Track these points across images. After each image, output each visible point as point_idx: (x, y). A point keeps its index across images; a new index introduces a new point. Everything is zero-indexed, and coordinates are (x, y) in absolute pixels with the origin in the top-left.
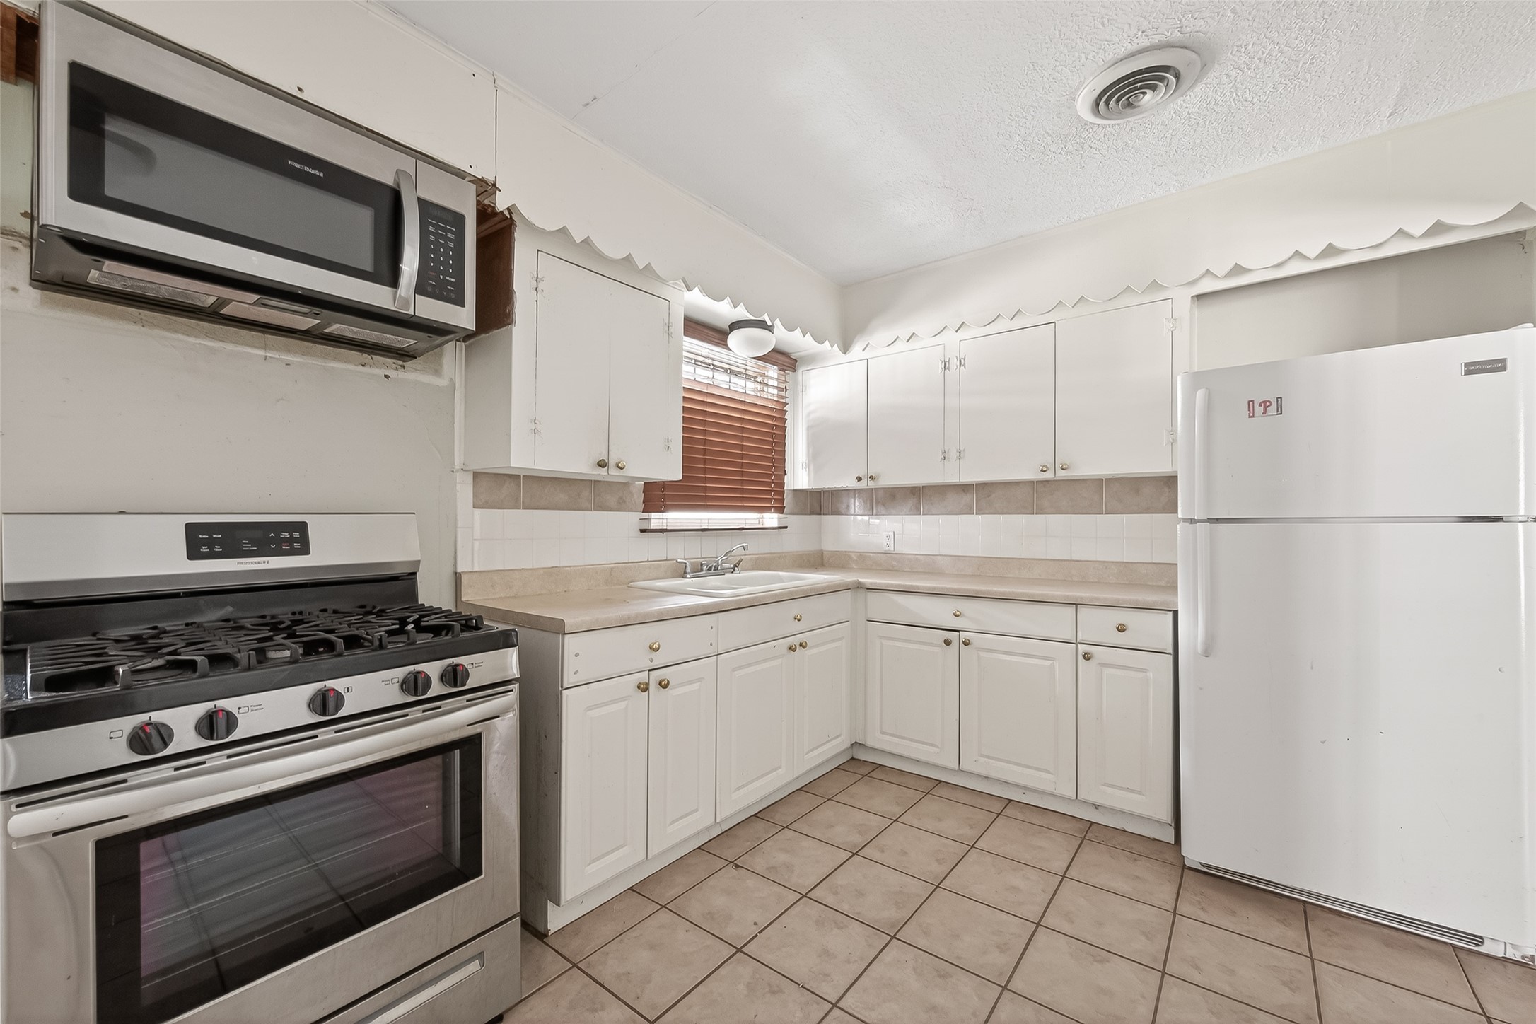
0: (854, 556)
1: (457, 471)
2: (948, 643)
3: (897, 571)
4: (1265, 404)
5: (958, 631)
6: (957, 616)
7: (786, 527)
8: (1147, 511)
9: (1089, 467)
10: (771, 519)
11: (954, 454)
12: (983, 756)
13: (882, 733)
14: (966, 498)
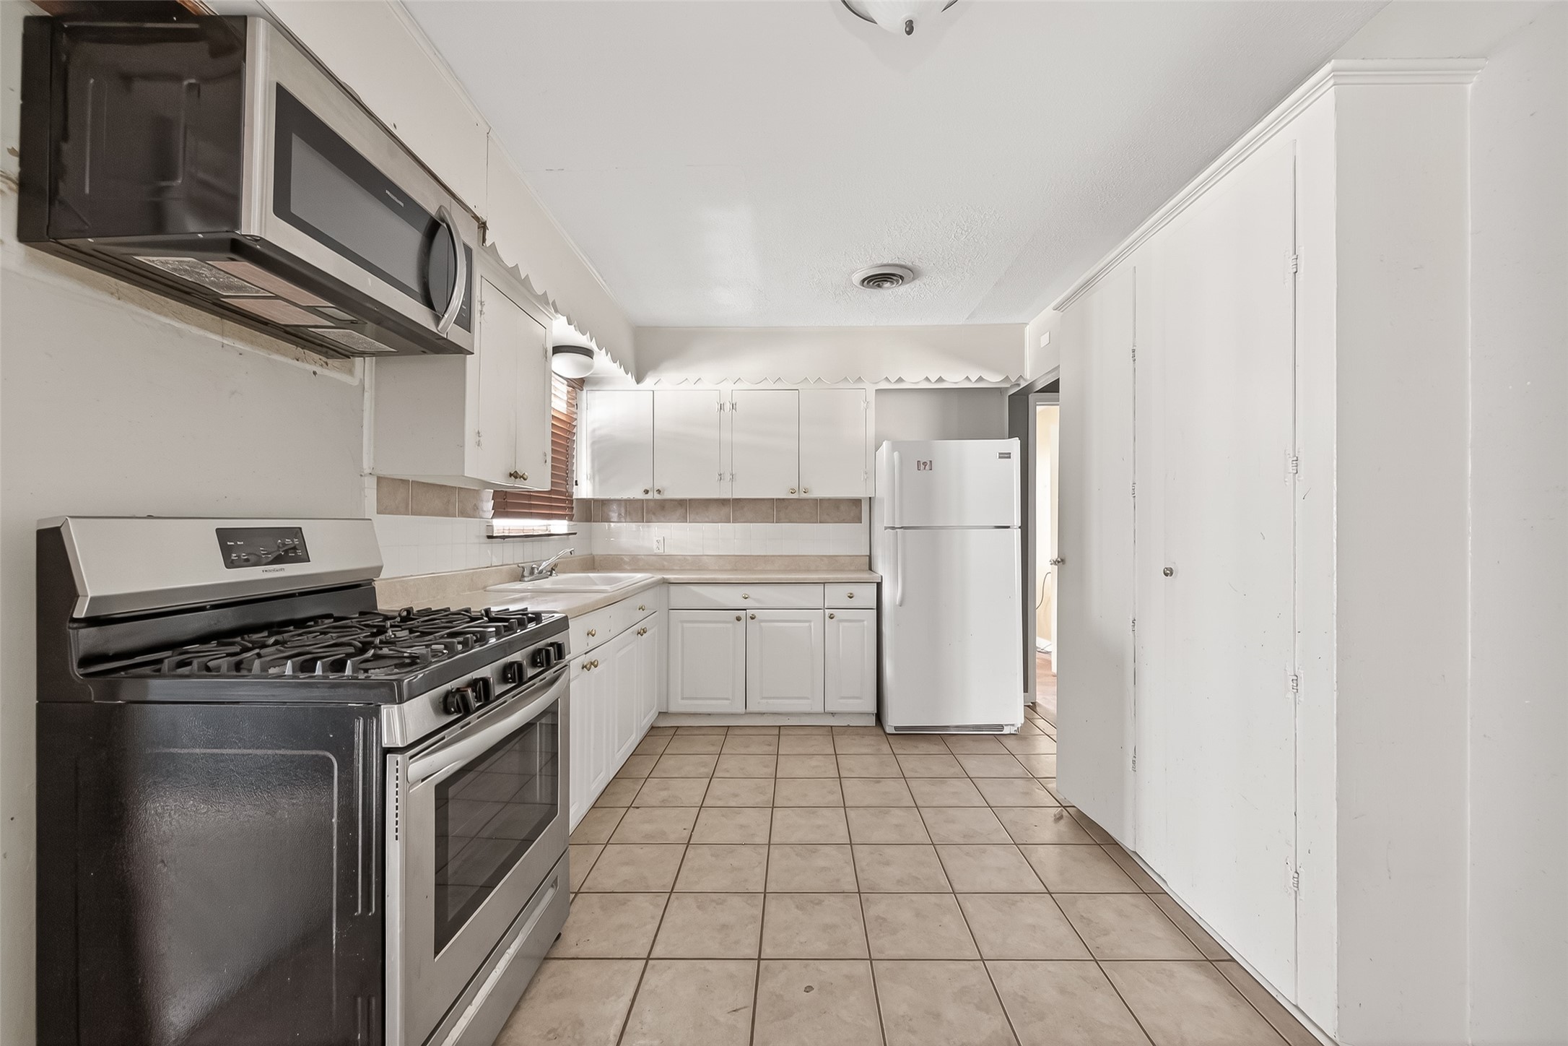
0: (626, 559)
1: (365, 475)
2: (738, 619)
3: (667, 570)
4: (925, 464)
5: (745, 610)
6: (746, 598)
7: (575, 534)
8: (843, 521)
9: (821, 491)
10: (560, 526)
11: (728, 477)
12: (763, 698)
13: (683, 699)
14: (724, 510)
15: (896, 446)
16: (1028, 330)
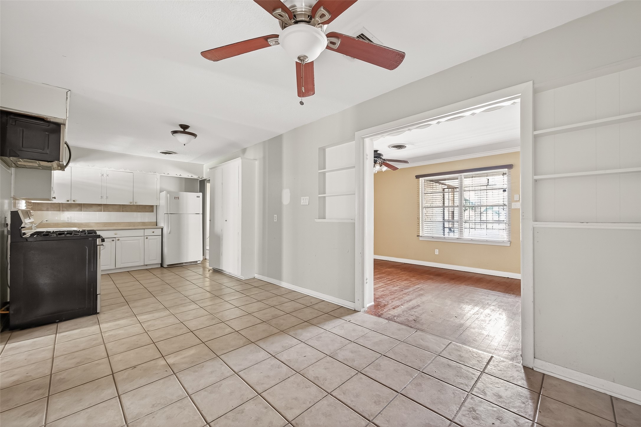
0: (52, 224)
2: (113, 240)
4: (177, 198)
5: (115, 238)
8: (148, 212)
11: (105, 197)
12: (122, 263)
14: (99, 208)
15: (168, 192)
16: (204, 166)
